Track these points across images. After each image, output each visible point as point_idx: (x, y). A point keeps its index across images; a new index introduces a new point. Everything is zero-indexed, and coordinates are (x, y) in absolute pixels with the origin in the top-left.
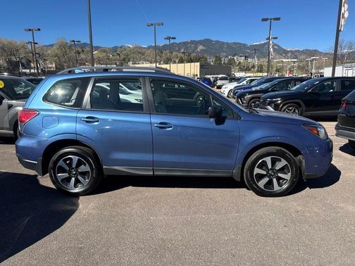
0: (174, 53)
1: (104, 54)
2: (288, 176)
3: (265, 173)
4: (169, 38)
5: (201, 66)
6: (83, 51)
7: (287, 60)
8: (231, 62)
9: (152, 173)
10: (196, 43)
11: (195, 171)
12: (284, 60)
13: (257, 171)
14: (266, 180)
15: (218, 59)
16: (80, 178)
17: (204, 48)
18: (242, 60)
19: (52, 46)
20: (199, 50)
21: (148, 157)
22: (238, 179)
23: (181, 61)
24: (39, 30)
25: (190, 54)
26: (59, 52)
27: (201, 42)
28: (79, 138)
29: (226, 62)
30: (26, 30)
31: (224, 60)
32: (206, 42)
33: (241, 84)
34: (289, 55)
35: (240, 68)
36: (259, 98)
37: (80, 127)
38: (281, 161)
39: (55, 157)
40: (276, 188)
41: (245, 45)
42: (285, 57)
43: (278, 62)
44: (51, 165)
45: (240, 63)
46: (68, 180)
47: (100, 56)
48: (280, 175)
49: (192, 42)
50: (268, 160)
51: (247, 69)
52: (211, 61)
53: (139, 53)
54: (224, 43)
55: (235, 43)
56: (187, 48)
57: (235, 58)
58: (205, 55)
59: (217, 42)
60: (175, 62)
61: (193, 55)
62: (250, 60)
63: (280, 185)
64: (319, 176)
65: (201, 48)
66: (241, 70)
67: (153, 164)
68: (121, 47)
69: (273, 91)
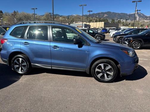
0: (93, 18)
1: (64, 19)
2: (112, 74)
3: (101, 71)
4: (89, 11)
5: (105, 24)
6: (55, 17)
7: (147, 21)
8: (119, 22)
9: (51, 68)
10: (104, 13)
11: (69, 68)
12: (145, 21)
13: (97, 70)
14: (101, 74)
15: (113, 20)
16: (23, 68)
17: (107, 16)
18: (124, 21)
19: (43, 15)
20: (105, 16)
21: (49, 61)
22: (88, 73)
23: (96, 21)
24: (37, 9)
25: (100, 18)
26: (46, 18)
27: (106, 13)
28: (22, 51)
29: (117, 22)
30: (32, 9)
31: (116, 21)
32: (108, 13)
33: (119, 31)
34: (148, 18)
35: (123, 25)
36: (123, 37)
37: (22, 47)
38: (108, 66)
39: (13, 59)
40: (106, 78)
41: (127, 14)
42: (146, 20)
43: (142, 22)
44: (12, 62)
45: (123, 22)
46: (18, 68)
47: (62, 19)
48: (108, 73)
49: (102, 13)
50: (102, 65)
51: (127, 25)
52: (110, 21)
53: (78, 18)
54: (116, 13)
55: (122, 13)
56: (99, 16)
57: (121, 20)
58: (107, 19)
59: (113, 13)
60: (93, 22)
61: (102, 19)
62: (128, 21)
63: (108, 77)
64: (128, 75)
65: (106, 15)
66: (124, 25)
67: (51, 64)
68: (71, 16)
69: (130, 34)
